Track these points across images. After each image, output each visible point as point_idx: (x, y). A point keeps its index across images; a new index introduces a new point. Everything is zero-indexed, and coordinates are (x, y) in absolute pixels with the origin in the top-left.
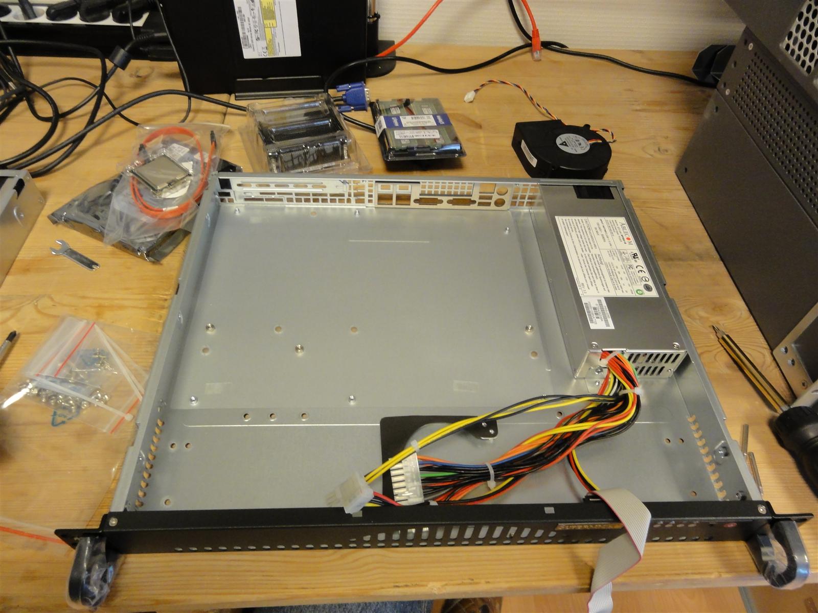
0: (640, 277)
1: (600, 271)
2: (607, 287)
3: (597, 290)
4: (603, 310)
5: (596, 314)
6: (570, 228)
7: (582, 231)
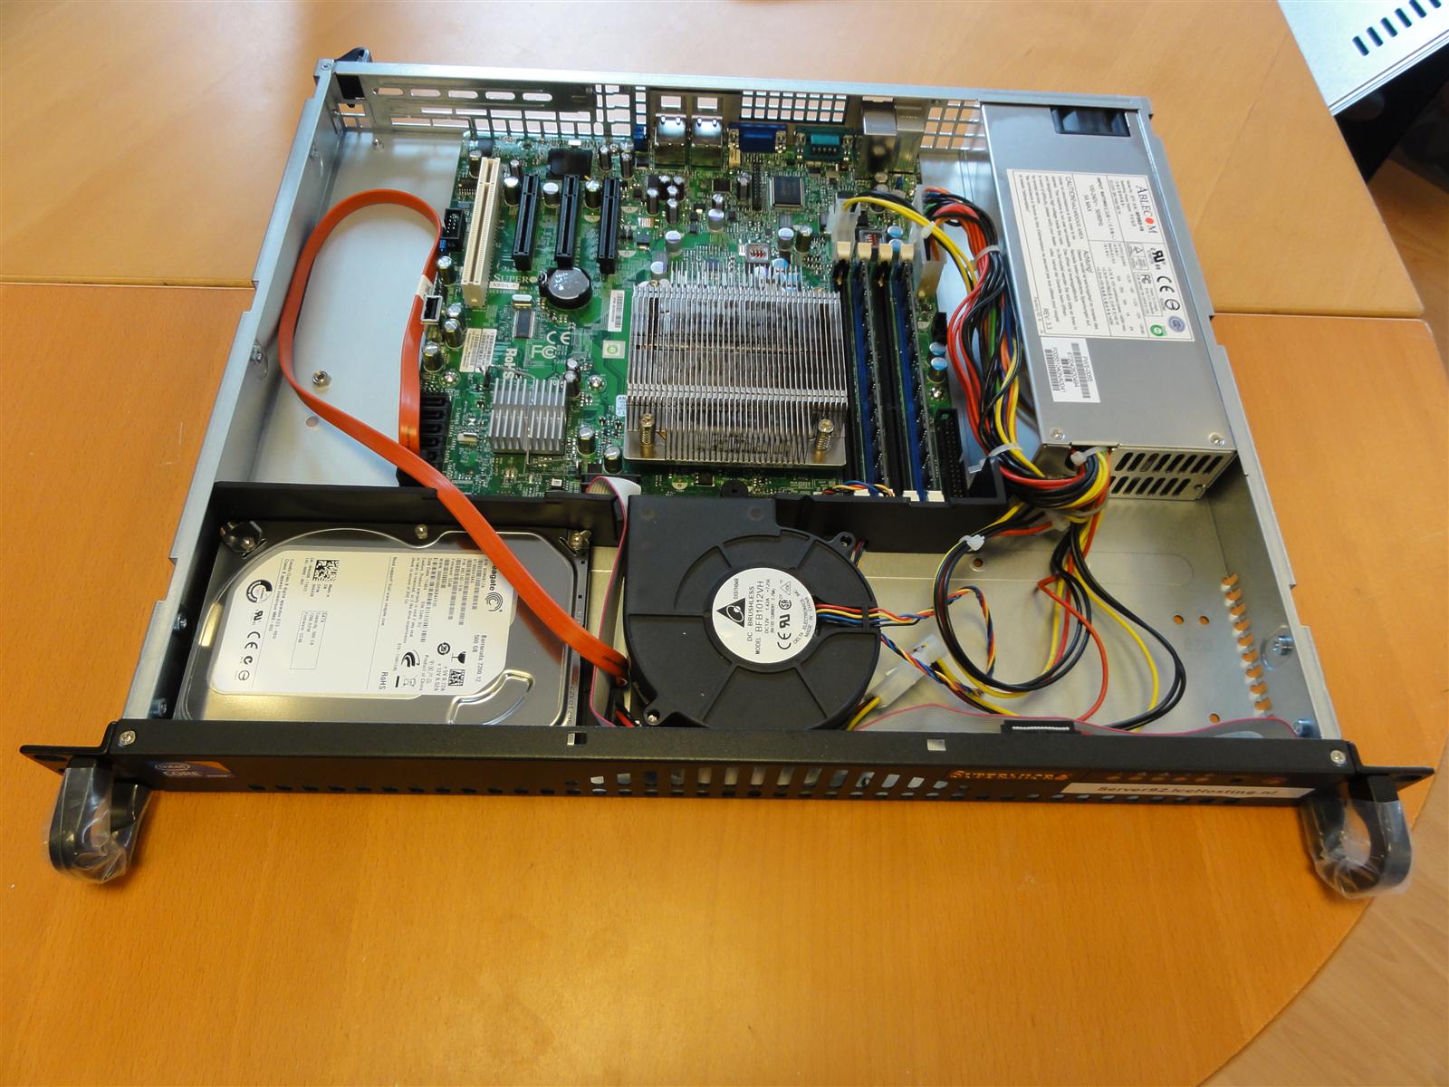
0: (1162, 299)
1: (1083, 285)
2: (1095, 319)
3: (1074, 322)
4: (1080, 366)
5: (1067, 372)
6: (1034, 194)
7: (1059, 201)
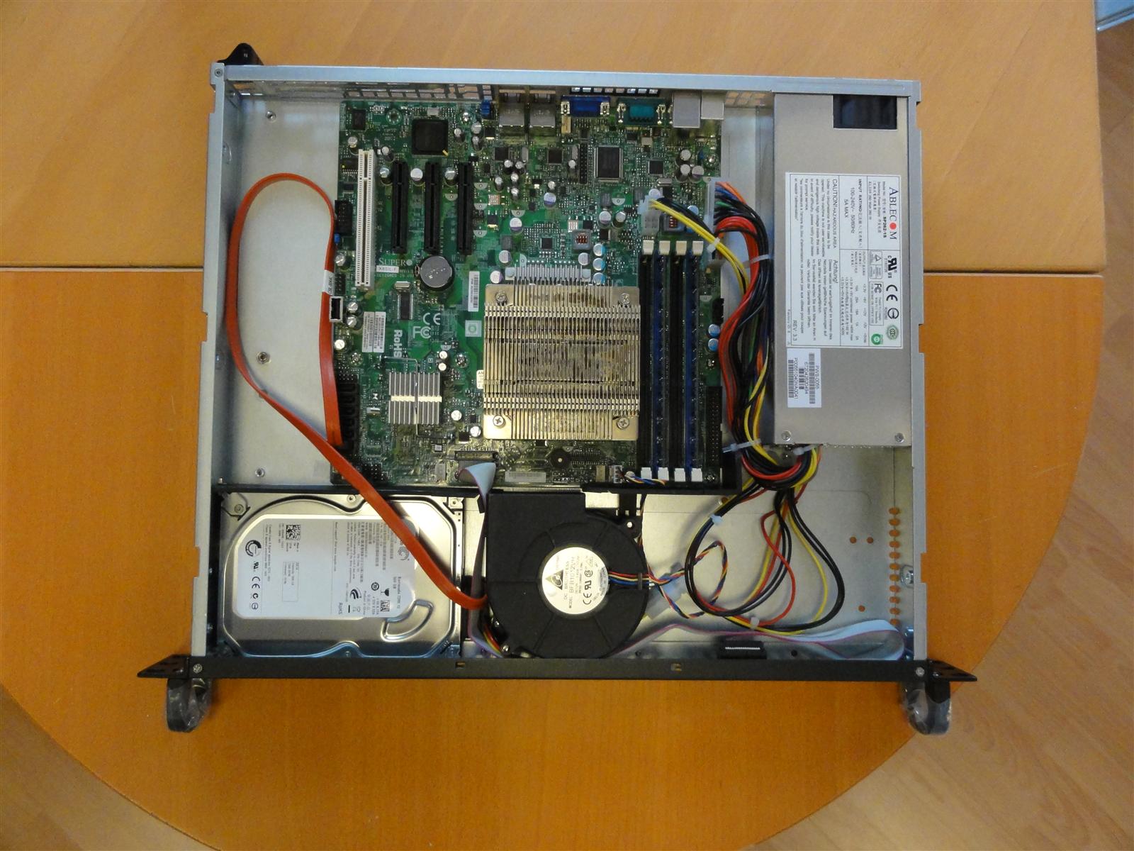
0: (886, 308)
1: (828, 296)
2: (831, 329)
3: (814, 333)
4: (812, 374)
5: (802, 381)
6: (804, 200)
7: (823, 207)
